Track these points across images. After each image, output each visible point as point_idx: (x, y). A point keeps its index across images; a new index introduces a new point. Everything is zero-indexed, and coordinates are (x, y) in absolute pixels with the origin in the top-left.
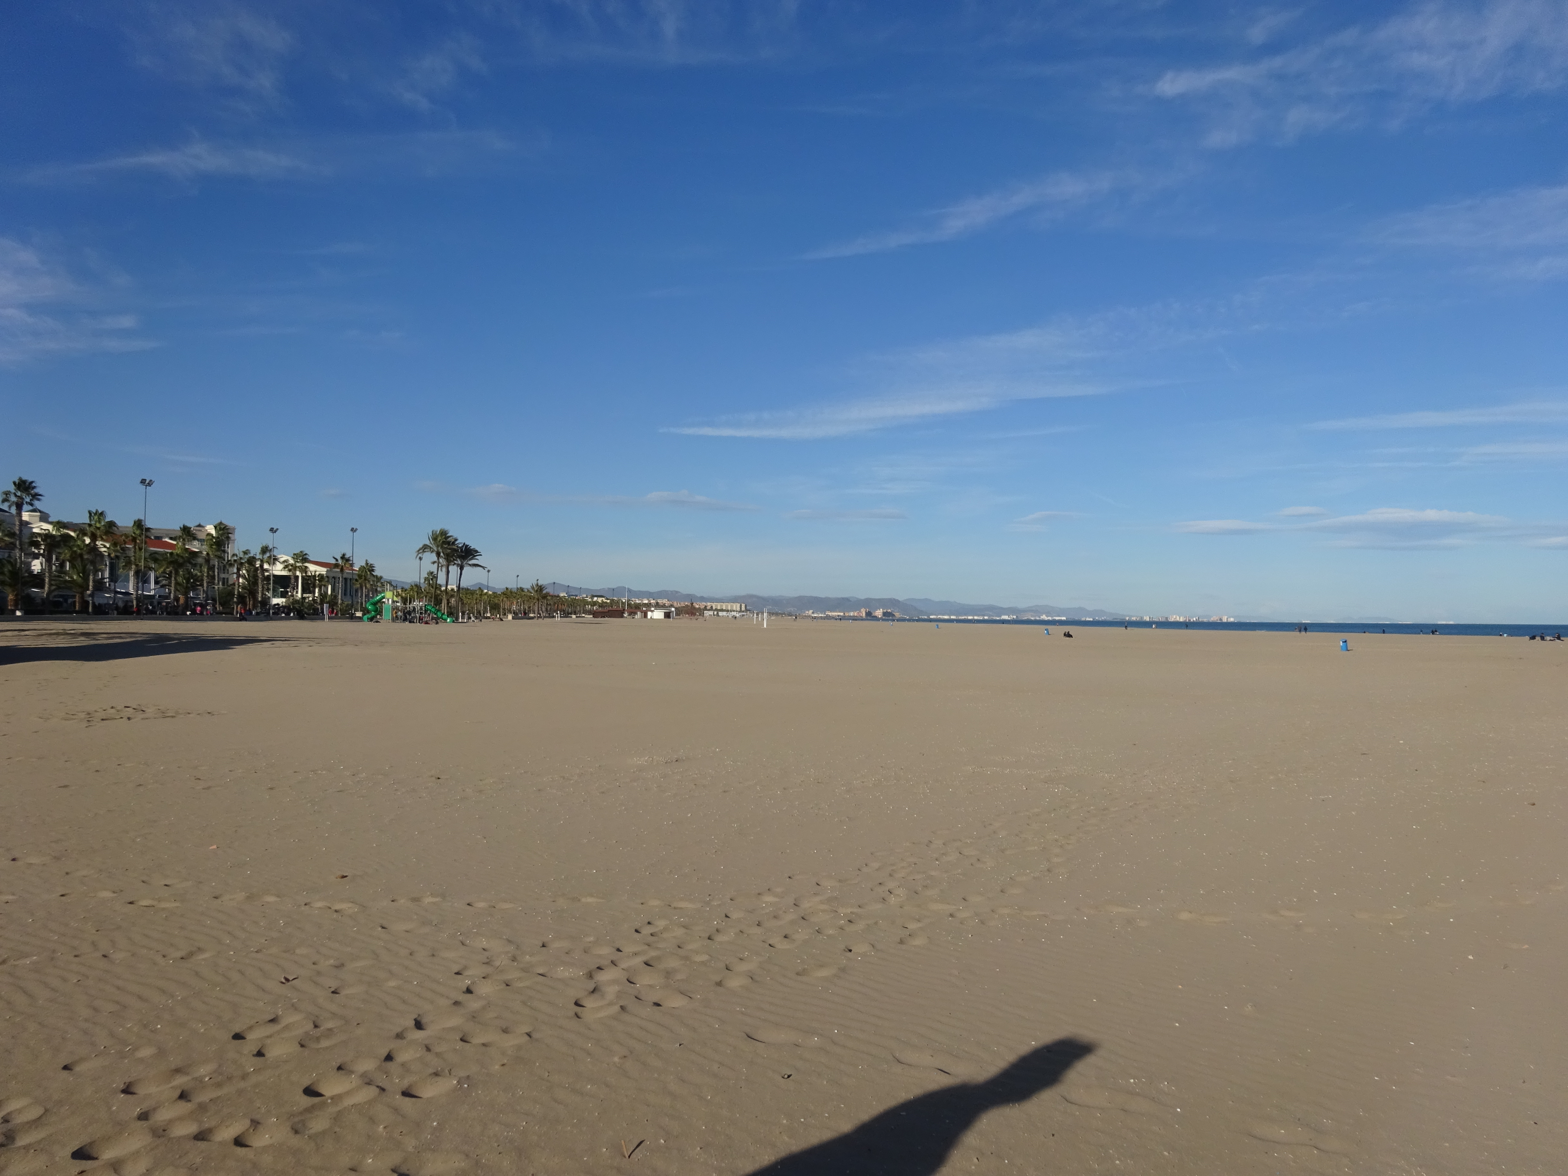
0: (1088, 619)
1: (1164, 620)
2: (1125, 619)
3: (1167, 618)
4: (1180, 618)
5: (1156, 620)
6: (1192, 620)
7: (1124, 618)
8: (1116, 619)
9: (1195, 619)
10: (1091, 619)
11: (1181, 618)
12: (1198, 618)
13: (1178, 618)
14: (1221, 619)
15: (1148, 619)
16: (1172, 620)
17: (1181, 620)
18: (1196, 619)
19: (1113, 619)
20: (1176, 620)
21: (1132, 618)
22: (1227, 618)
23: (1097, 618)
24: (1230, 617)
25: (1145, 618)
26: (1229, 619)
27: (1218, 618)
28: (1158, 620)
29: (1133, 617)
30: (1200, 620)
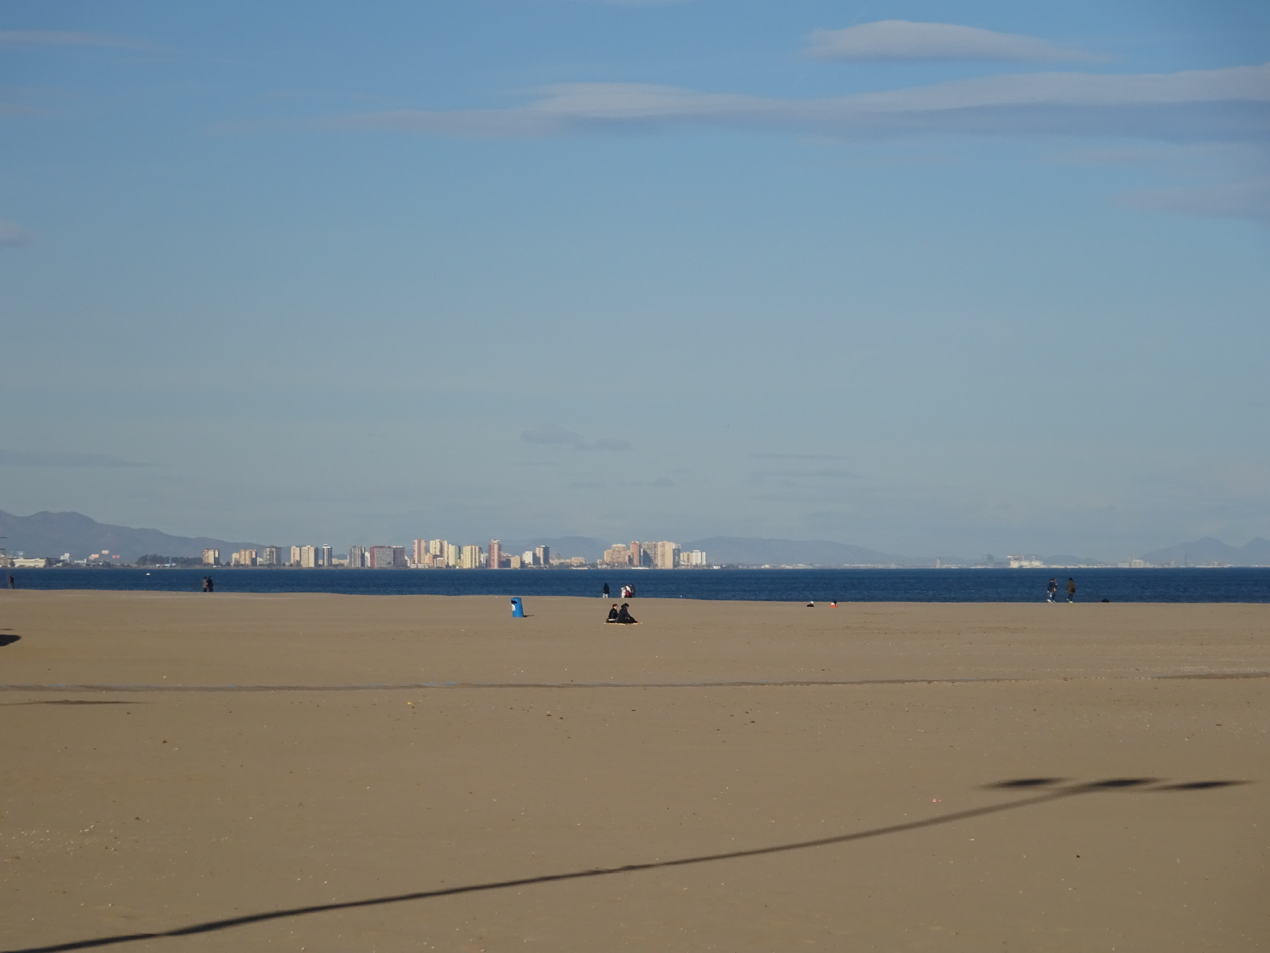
0: (20, 562)
1: (383, 562)
2: (199, 561)
3: (398, 553)
4: (460, 551)
5: (346, 562)
6: (515, 564)
7: (191, 554)
8: (156, 559)
9: (528, 558)
10: (40, 563)
11: (467, 550)
12: (546, 551)
13: (450, 551)
14: (647, 559)
15: (309, 562)
16: (425, 562)
17: (467, 563)
18: (536, 559)
19: (144, 560)
20: (440, 563)
21: (235, 556)
22: (676, 553)
23: (66, 556)
24: (690, 548)
25: (295, 554)
26: (683, 556)
27: (633, 551)
28: (358, 564)
29: (237, 547)
30: (555, 562)
